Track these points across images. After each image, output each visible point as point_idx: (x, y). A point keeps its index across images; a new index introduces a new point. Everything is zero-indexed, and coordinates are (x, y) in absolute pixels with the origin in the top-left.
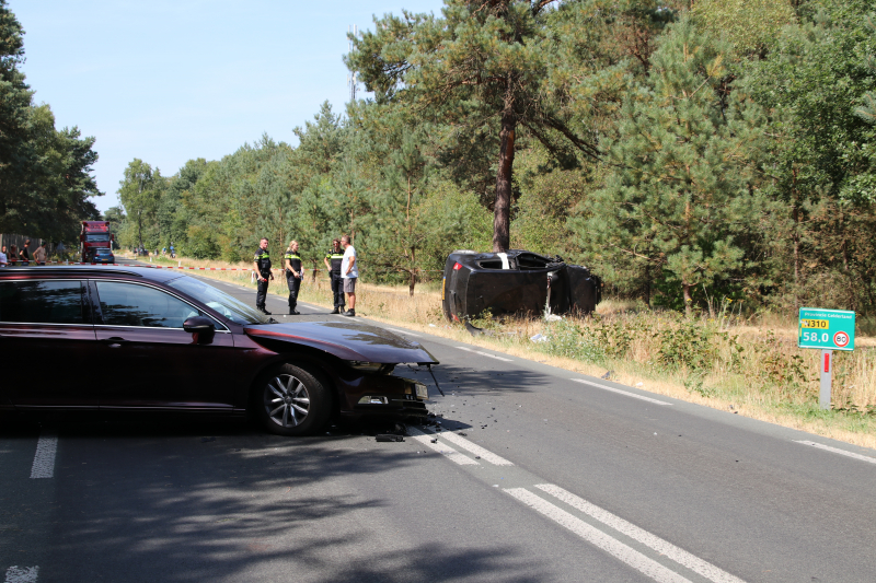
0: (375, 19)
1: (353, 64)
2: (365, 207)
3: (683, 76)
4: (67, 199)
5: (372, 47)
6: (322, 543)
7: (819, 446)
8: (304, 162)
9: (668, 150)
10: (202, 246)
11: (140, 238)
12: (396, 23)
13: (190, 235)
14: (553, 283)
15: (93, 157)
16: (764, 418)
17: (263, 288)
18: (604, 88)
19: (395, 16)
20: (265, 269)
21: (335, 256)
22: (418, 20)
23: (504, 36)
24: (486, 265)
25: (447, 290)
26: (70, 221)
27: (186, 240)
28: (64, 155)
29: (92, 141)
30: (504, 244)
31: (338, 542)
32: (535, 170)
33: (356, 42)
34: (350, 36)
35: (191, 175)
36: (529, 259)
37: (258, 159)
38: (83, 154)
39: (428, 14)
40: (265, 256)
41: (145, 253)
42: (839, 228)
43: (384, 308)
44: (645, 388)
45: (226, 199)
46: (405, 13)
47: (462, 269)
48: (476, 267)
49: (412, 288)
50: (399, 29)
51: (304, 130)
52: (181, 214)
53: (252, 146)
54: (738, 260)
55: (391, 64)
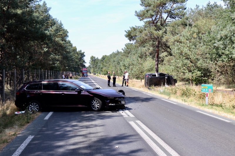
0: (130, 28)
1: (126, 36)
2: (133, 64)
3: (188, 37)
4: (79, 64)
5: (130, 33)
6: (90, 133)
7: (200, 112)
8: (124, 55)
9: (185, 52)
10: (105, 72)
11: (94, 71)
12: (134, 28)
13: (103, 70)
14: (167, 79)
15: (84, 56)
16: (194, 107)
17: (109, 81)
18: (176, 40)
19: (134, 27)
20: (109, 78)
21: (124, 75)
22: (138, 27)
23: (156, 30)
24: (153, 76)
25: (145, 81)
26: (80, 68)
27: (103, 71)
28: (79, 56)
29: (84, 52)
30: (157, 71)
31: (93, 133)
32: (165, 56)
33: (126, 32)
34: (125, 31)
35: (104, 58)
36: (162, 74)
37: (116, 55)
38: (83, 55)
39: (140, 26)
40: (109, 75)
41: (95, 74)
42: (224, 67)
43: (135, 85)
44: (175, 101)
45: (110, 63)
46: (136, 26)
47: (148, 77)
48: (151, 76)
49: (141, 80)
50: (134, 29)
51: (124, 49)
52: (101, 66)
53: (115, 52)
54: (200, 74)
55: (134, 36)
